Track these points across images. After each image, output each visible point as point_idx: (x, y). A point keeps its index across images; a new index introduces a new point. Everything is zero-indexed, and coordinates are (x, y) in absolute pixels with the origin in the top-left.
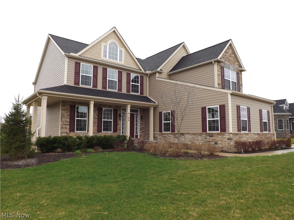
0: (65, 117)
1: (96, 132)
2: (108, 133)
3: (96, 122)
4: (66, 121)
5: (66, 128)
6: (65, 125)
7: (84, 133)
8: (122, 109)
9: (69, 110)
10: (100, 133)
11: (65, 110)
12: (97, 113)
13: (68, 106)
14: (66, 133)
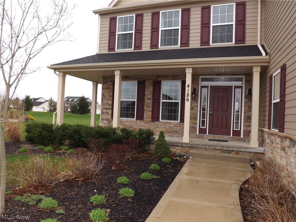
0: (106, 98)
1: (149, 121)
2: (170, 123)
3: (149, 105)
4: (107, 104)
5: (107, 113)
6: (106, 109)
7: (131, 121)
8: (202, 79)
9: (111, 88)
10: (156, 122)
11: (106, 89)
12: (152, 90)
13: (110, 82)
14: (107, 120)
